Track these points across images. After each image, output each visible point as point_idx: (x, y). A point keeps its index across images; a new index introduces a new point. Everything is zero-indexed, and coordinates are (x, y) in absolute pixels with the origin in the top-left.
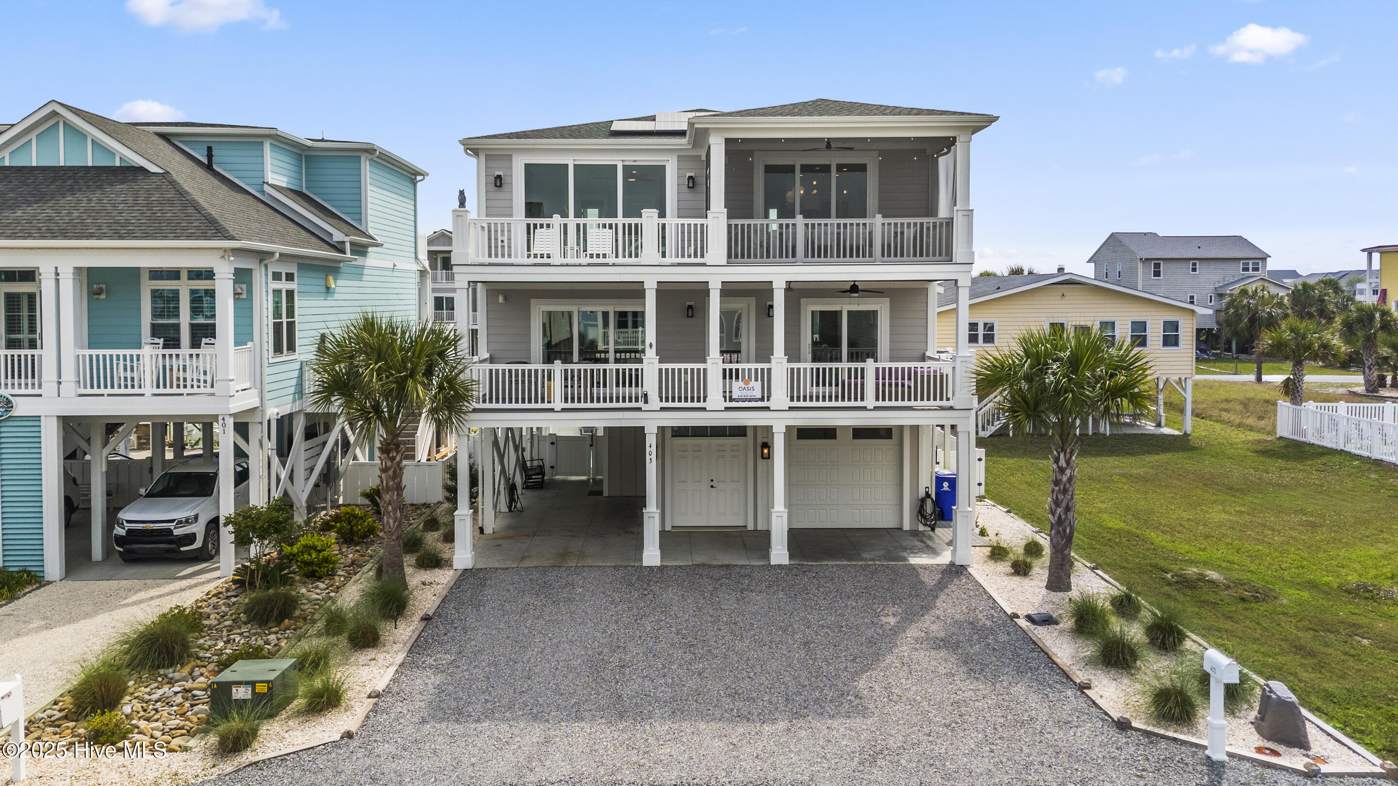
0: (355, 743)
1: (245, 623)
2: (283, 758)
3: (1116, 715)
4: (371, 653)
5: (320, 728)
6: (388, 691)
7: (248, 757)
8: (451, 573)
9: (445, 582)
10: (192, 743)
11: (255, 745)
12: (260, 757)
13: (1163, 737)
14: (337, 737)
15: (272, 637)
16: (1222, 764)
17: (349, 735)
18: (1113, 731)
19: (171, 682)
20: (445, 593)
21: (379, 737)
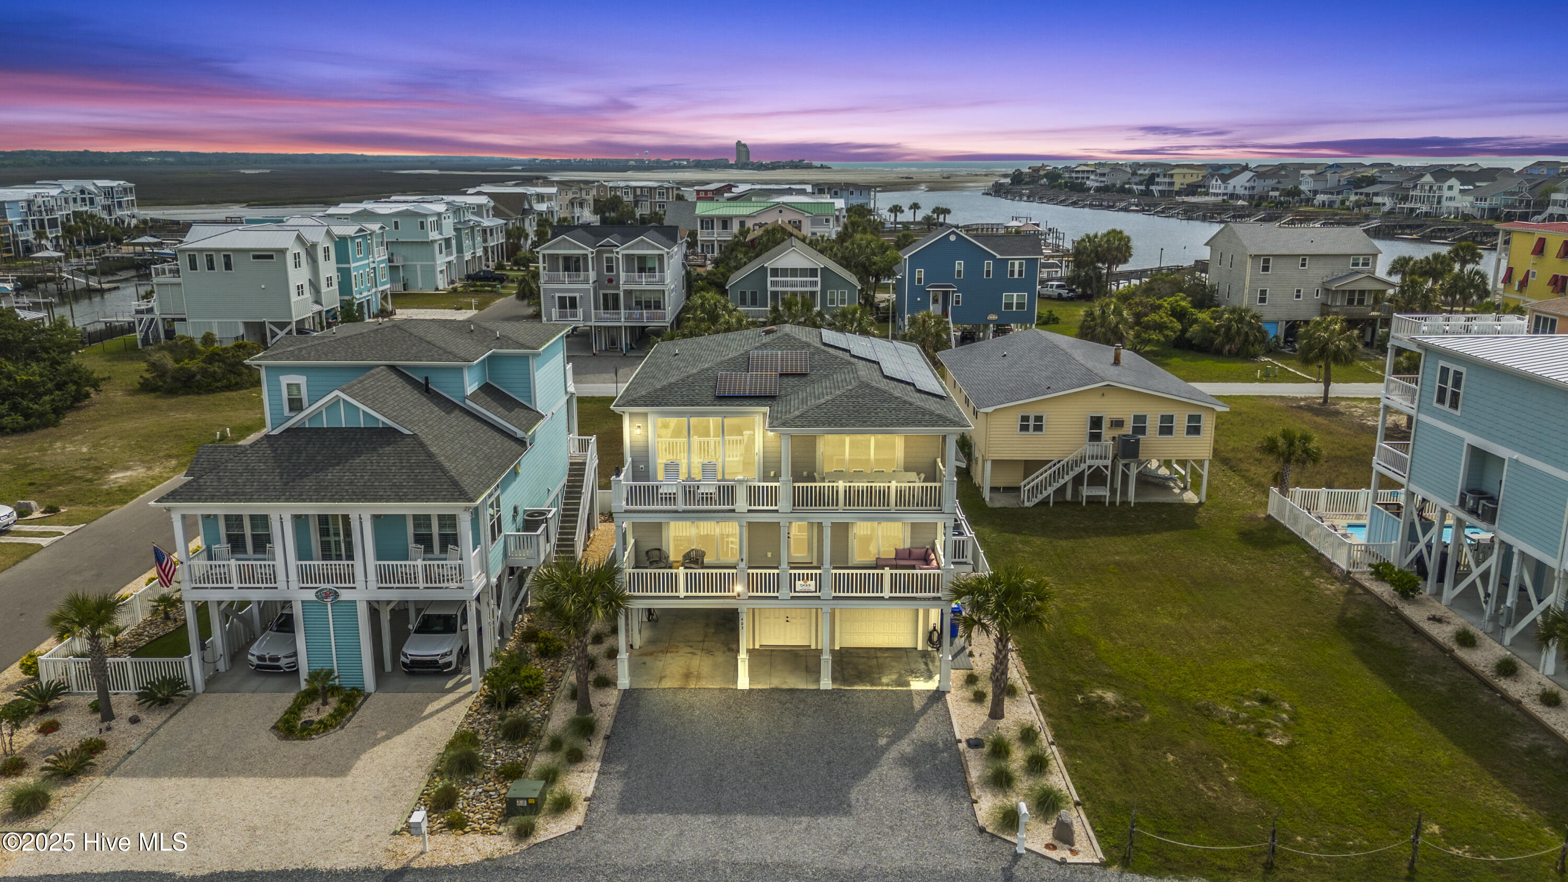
0: (584, 832)
1: (502, 739)
2: (550, 841)
3: (981, 823)
4: (580, 766)
5: (563, 822)
6: (594, 795)
7: (532, 840)
8: (616, 692)
9: (614, 702)
10: (501, 829)
11: (534, 833)
12: (538, 841)
13: (1000, 838)
14: (573, 828)
15: (520, 751)
16: (1021, 855)
17: (579, 828)
18: (976, 833)
19: (476, 785)
20: (615, 713)
21: (595, 829)
